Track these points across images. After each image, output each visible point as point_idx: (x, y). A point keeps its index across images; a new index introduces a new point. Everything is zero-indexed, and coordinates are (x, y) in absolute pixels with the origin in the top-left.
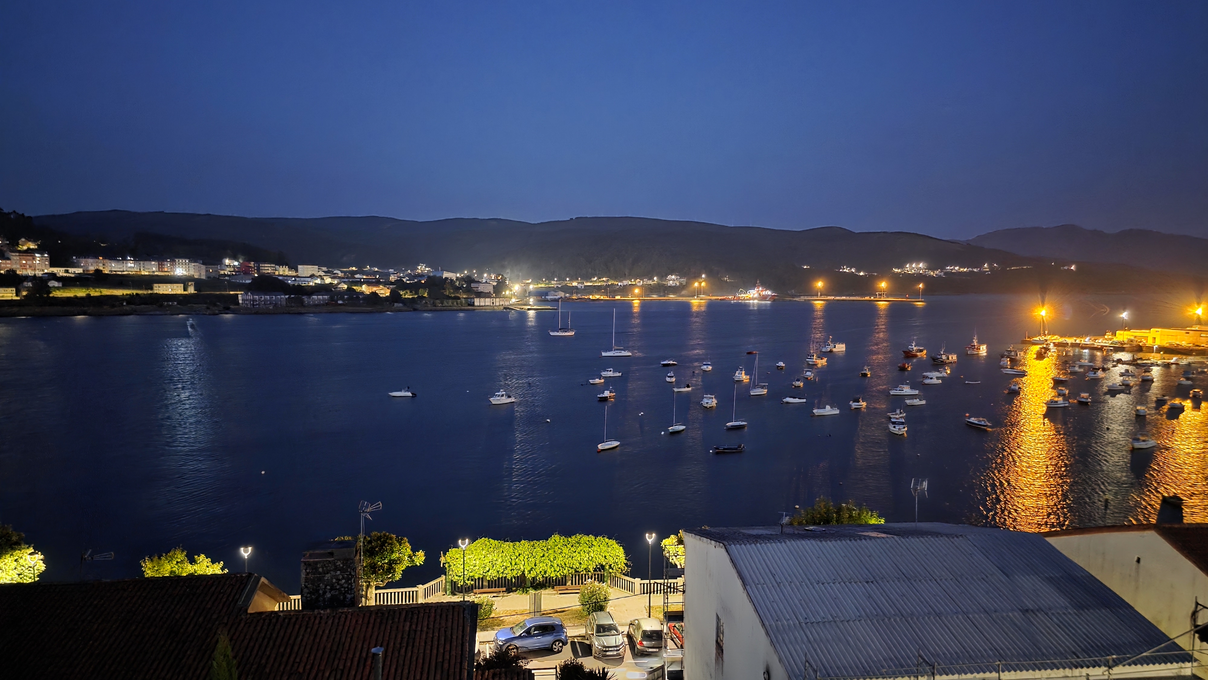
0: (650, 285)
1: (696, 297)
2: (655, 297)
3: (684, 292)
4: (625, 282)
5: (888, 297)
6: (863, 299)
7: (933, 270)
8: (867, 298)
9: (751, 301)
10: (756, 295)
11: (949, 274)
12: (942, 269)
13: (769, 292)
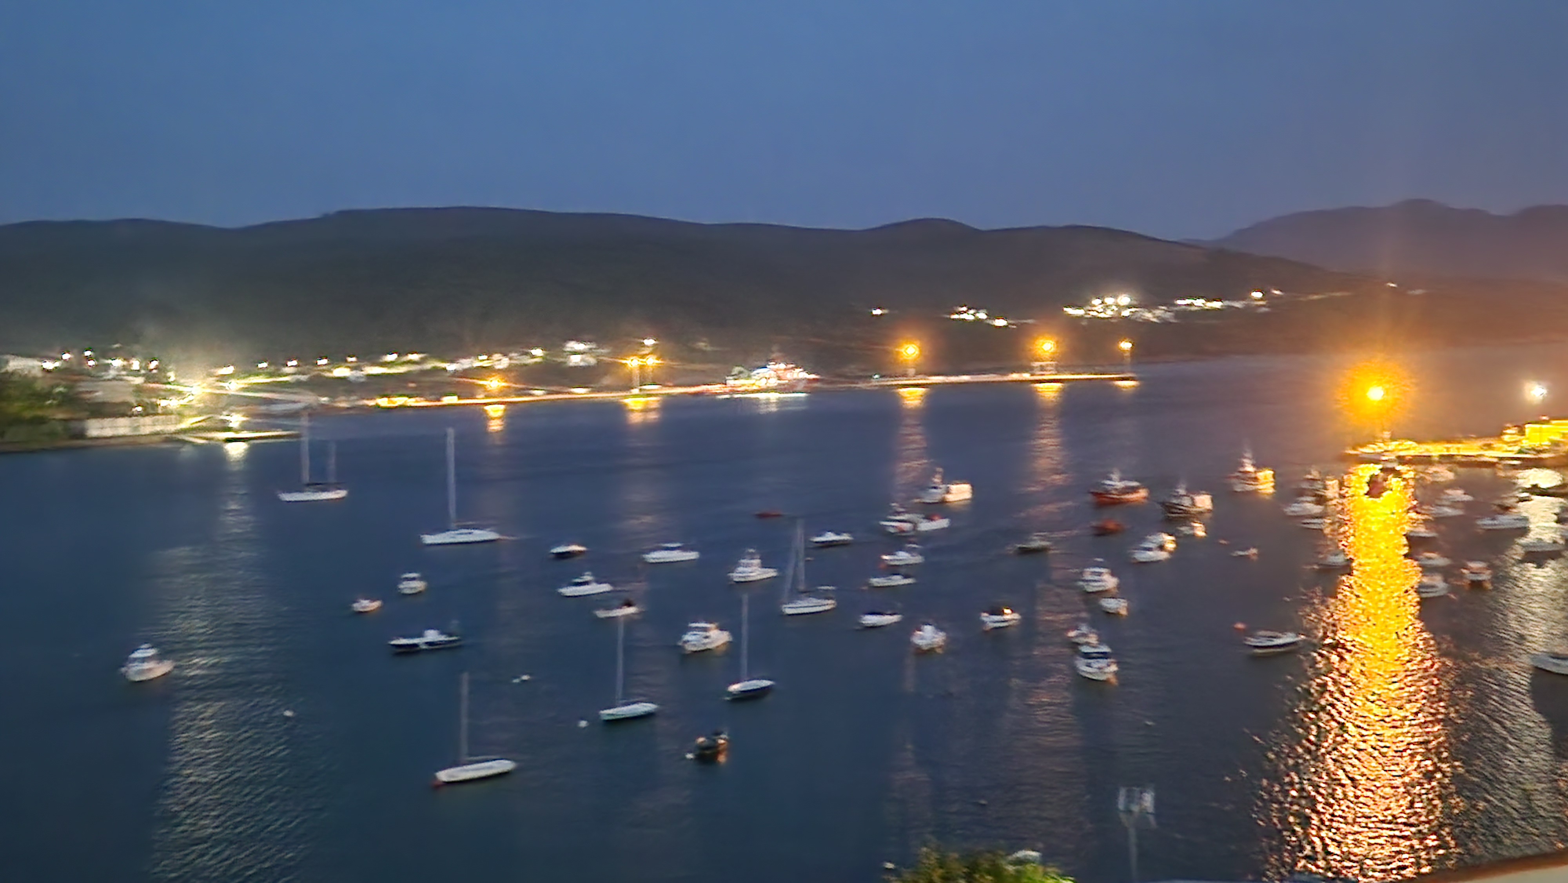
0: (526, 365)
1: (635, 391)
2: (539, 394)
3: (607, 381)
4: (466, 363)
5: (1058, 372)
6: (1006, 378)
7: (1149, 306)
8: (1015, 376)
9: (762, 396)
10: (773, 382)
11: (1185, 315)
12: (1170, 304)
13: (800, 374)
